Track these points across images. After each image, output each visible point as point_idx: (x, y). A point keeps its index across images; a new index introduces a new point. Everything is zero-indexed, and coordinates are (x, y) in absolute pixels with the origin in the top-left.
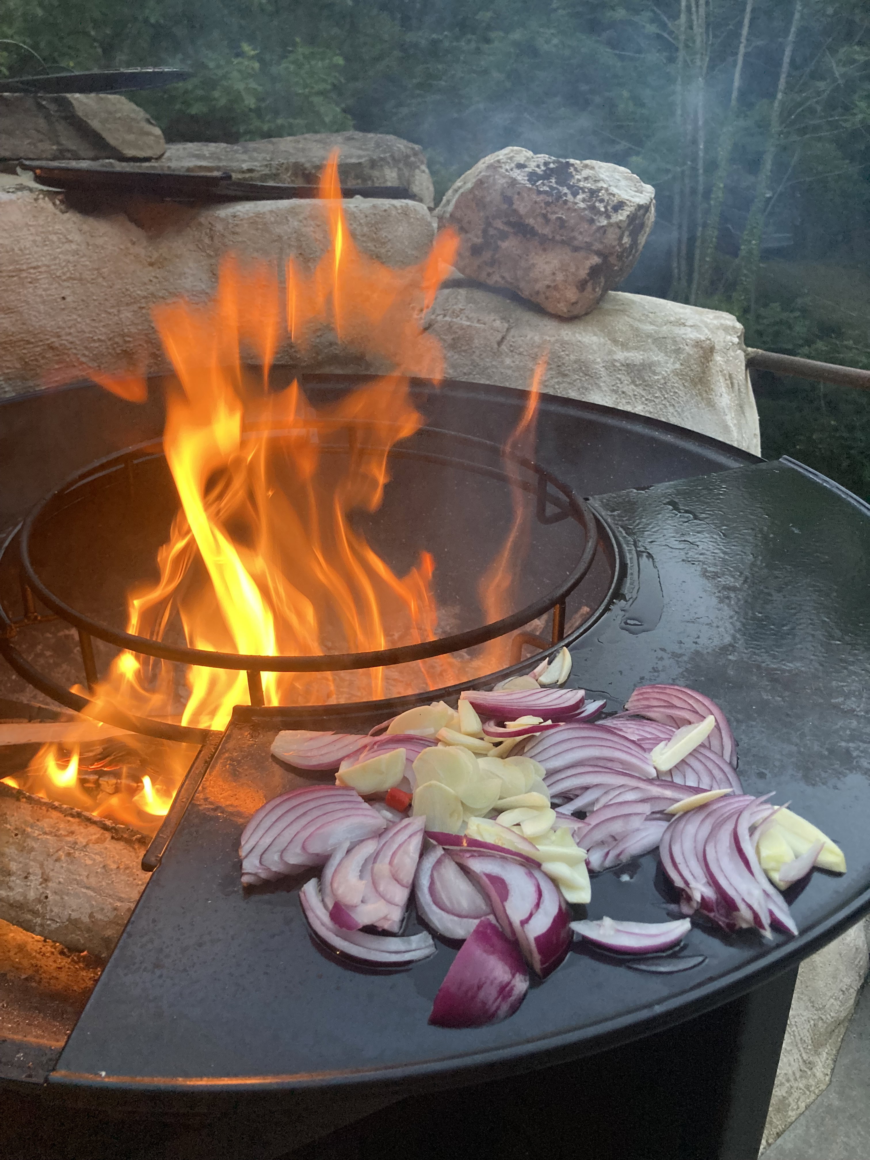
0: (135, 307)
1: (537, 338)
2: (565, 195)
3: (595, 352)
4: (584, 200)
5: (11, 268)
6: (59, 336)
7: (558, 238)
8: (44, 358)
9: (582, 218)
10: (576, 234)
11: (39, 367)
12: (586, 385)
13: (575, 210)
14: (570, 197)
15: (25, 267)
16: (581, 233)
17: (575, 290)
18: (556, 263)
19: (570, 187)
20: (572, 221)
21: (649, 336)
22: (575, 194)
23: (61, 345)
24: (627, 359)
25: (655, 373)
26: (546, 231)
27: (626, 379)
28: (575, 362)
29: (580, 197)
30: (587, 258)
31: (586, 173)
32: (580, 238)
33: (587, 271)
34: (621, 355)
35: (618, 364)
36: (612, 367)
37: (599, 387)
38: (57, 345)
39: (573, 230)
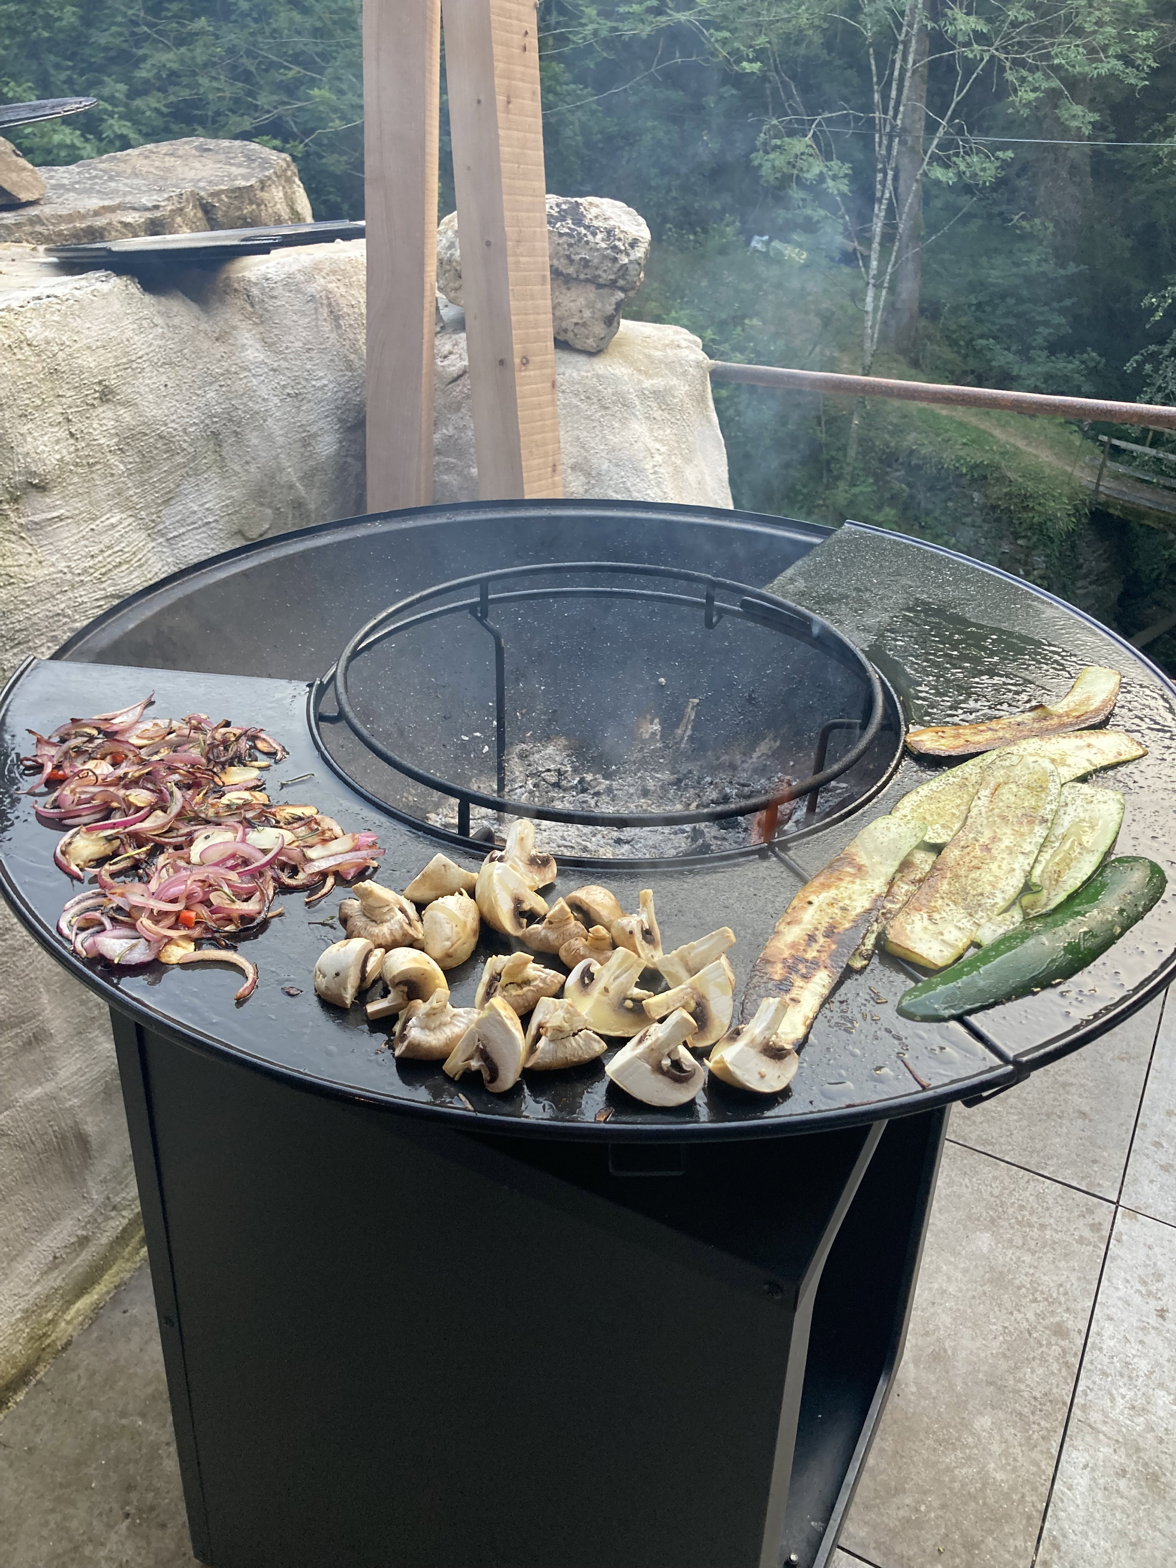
0: (216, 386)
1: (575, 374)
2: (585, 235)
3: (627, 383)
4: (603, 240)
5: (124, 360)
6: (166, 425)
7: (582, 276)
8: (156, 448)
9: (605, 257)
10: (600, 272)
11: (152, 458)
12: (625, 415)
13: (598, 250)
14: (590, 237)
15: (134, 358)
16: (605, 271)
17: (603, 326)
18: (582, 301)
19: (587, 227)
20: (596, 261)
21: (661, 362)
22: (594, 234)
23: (168, 433)
24: (653, 385)
25: (674, 397)
26: (571, 270)
27: (654, 405)
28: (613, 394)
29: (599, 236)
30: (613, 295)
31: (594, 211)
32: (604, 275)
33: (614, 307)
34: (647, 384)
35: (646, 392)
36: (643, 395)
37: (636, 416)
38: (165, 433)
39: (597, 268)
